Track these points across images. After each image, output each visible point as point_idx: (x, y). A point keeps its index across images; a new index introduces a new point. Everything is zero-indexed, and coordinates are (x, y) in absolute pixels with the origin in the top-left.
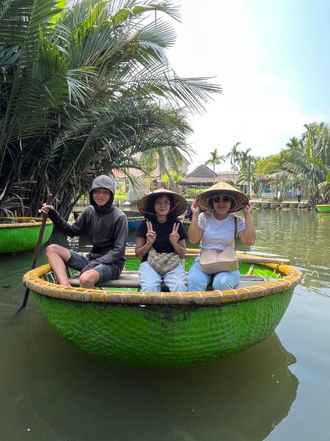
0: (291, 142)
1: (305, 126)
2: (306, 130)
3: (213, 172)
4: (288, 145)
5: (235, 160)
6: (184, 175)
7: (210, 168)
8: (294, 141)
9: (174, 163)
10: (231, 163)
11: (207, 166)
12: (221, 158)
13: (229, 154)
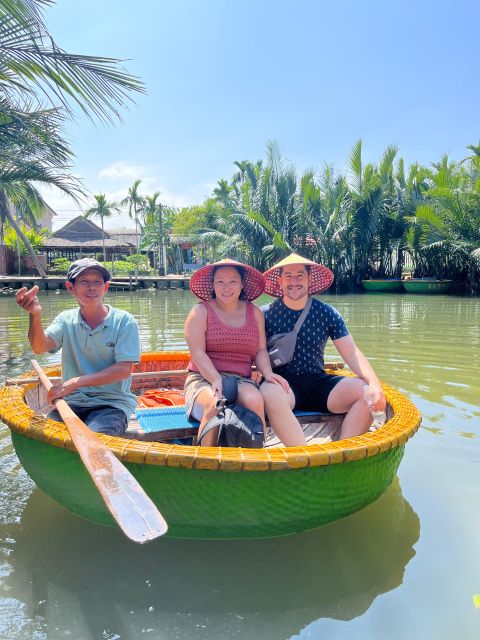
0: (219, 187)
1: (237, 163)
2: (239, 170)
3: (101, 230)
4: (216, 191)
5: (137, 212)
6: (46, 234)
7: (93, 221)
8: (223, 184)
9: (28, 211)
10: (130, 215)
11: (88, 218)
12: (113, 205)
13: (126, 200)
